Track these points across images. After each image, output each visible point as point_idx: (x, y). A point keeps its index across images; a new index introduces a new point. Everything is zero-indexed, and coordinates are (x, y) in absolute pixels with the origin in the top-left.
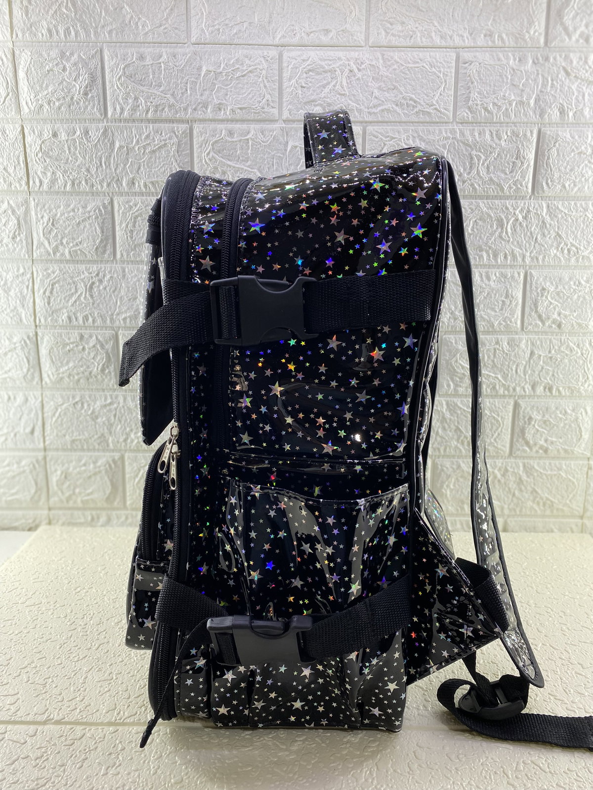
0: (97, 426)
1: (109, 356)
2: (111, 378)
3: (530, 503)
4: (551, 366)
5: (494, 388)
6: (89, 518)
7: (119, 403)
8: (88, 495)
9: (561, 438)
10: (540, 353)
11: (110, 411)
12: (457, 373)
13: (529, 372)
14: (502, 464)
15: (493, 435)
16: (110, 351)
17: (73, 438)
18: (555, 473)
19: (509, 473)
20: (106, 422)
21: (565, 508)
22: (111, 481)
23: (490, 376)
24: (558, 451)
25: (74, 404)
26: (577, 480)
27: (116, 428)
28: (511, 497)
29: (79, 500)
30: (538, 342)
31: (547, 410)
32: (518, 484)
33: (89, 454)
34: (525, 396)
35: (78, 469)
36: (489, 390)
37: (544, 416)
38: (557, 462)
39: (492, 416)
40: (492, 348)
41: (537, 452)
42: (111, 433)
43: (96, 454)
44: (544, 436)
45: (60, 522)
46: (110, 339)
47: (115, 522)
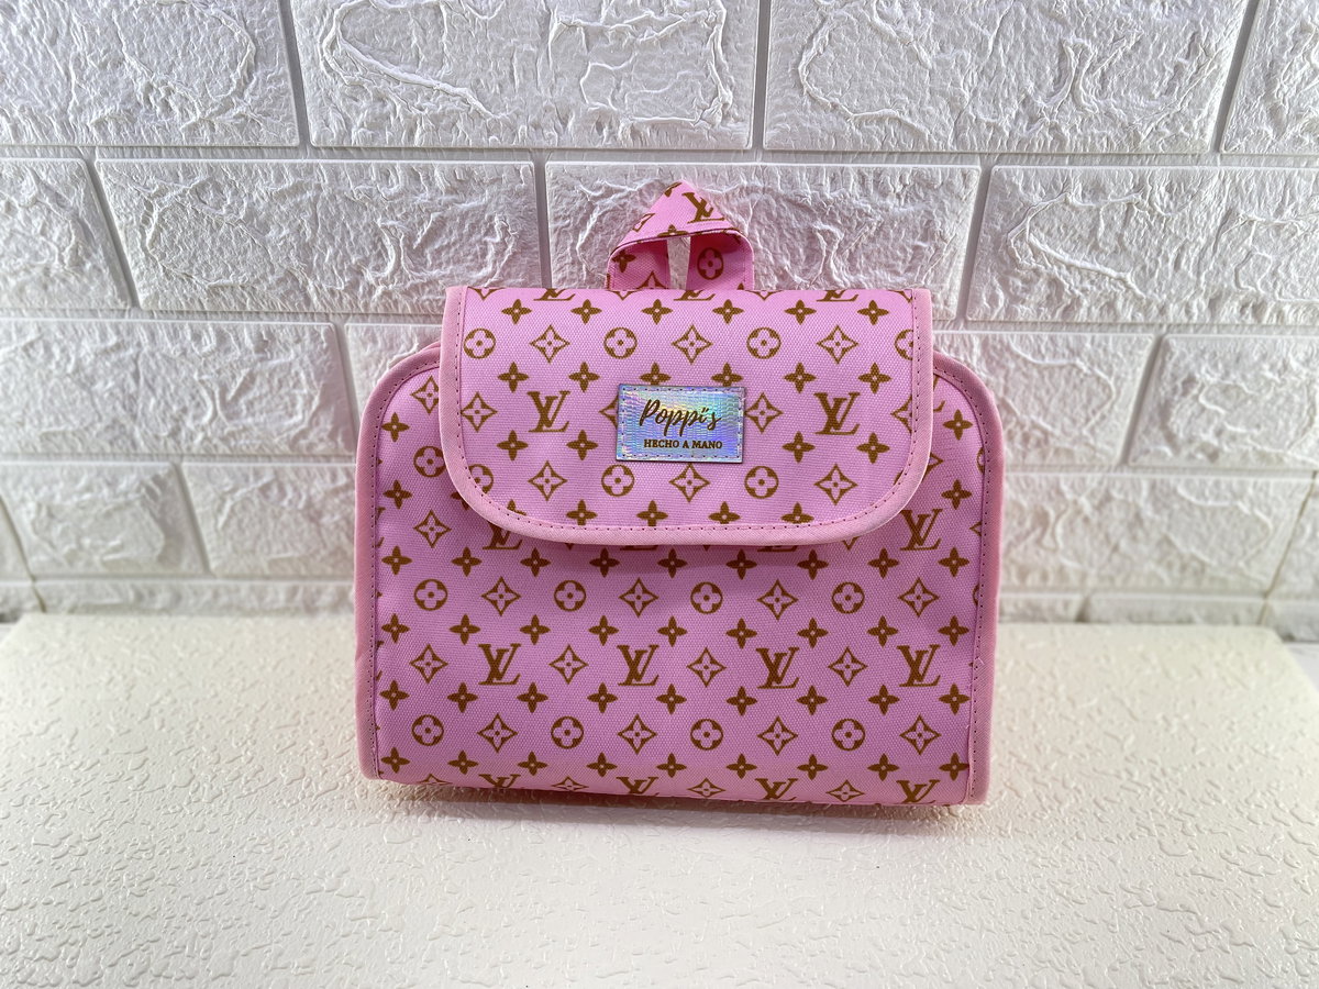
0: (97, 400)
1: (85, 227)
2: (104, 285)
3: (1150, 566)
4: (1274, 250)
5: (1111, 305)
6: (131, 595)
7: (139, 345)
8: (116, 550)
9: (1258, 426)
10: (1252, 215)
11: (119, 364)
12: (1020, 267)
13: (1211, 267)
14: (1100, 483)
15: (1088, 420)
16: (82, 211)
17: (44, 430)
18: (1226, 504)
19: (1114, 505)
20: (117, 391)
21: (1232, 578)
22: (162, 523)
23: (1104, 275)
24: (1245, 456)
25: (25, 349)
26: (1276, 518)
27: (146, 405)
28: (1107, 551)
29: (96, 558)
30: (1253, 185)
31: (1238, 360)
32: (1131, 527)
33: (95, 464)
34: (1187, 325)
35: (75, 499)
36: (1095, 311)
37: (1227, 374)
38: (1235, 480)
39: (1094, 374)
40: (1123, 201)
41: (1191, 457)
42: (134, 417)
43: (111, 464)
44: (1216, 421)
45: (67, 603)
46: (75, 182)
47: (191, 601)
